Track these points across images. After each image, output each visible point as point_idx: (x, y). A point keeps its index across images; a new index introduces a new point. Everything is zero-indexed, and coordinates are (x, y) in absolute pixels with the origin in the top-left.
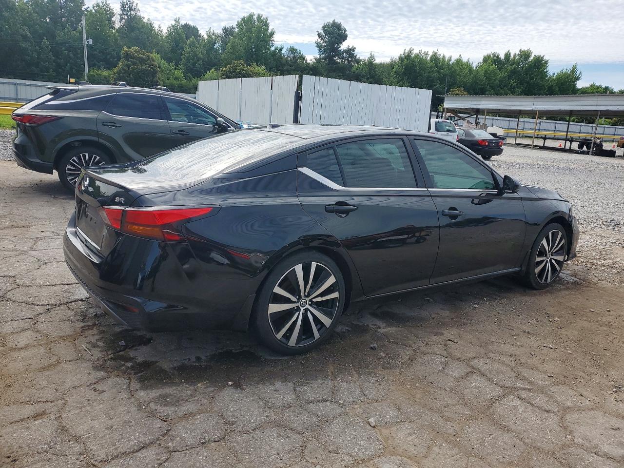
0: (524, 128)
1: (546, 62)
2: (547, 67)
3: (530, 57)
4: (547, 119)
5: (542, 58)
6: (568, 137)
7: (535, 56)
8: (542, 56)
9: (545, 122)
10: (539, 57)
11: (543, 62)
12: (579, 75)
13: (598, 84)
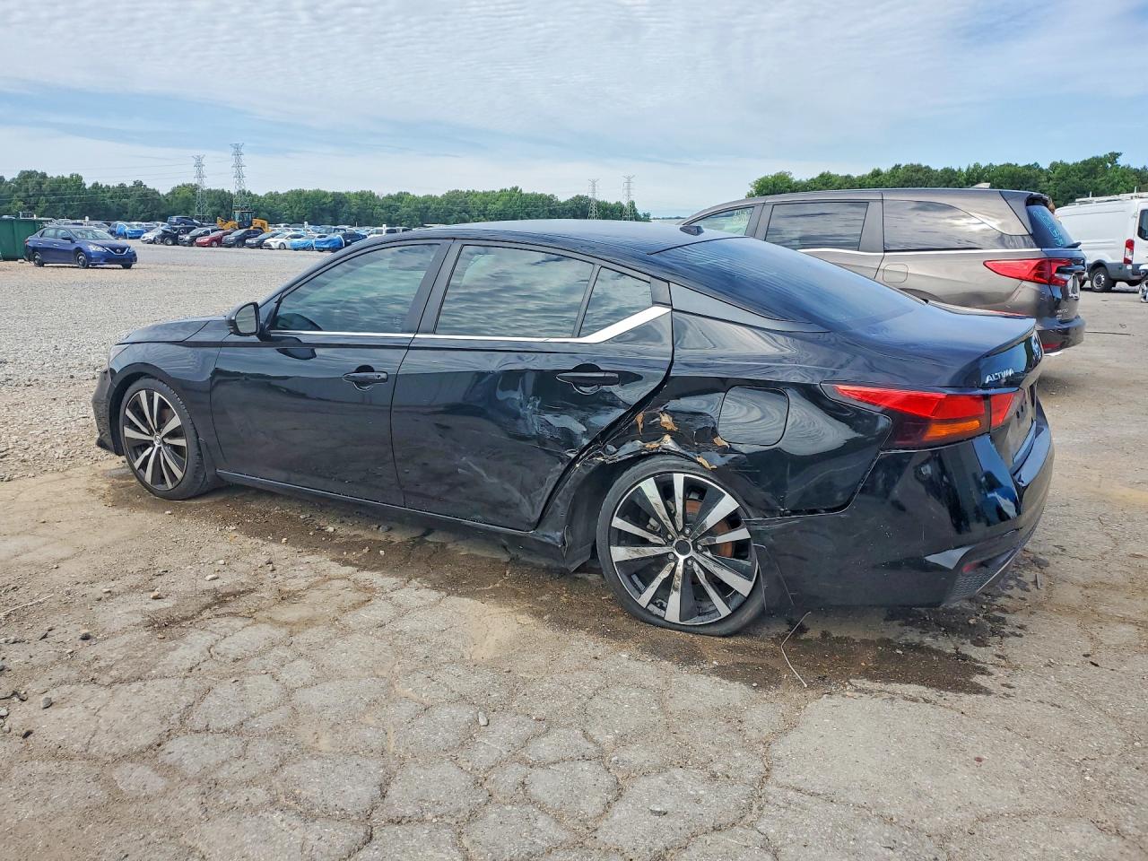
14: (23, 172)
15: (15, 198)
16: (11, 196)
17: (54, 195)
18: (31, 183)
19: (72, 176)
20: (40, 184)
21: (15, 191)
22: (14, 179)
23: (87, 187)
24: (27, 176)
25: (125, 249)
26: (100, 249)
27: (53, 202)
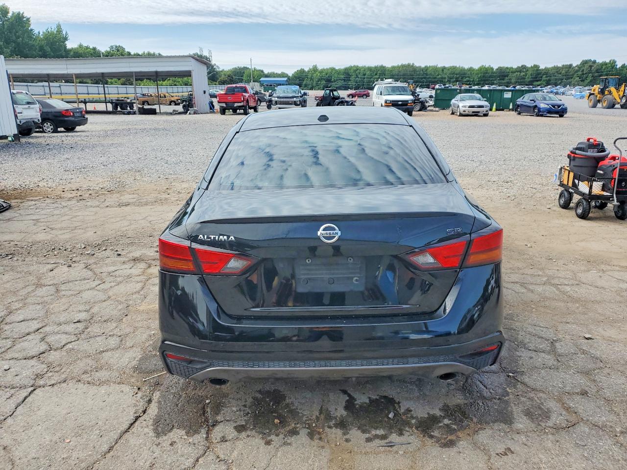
0: (45, 93)
1: (28, 19)
2: (30, 25)
3: (8, 13)
4: (65, 82)
5: (22, 14)
6: (108, 99)
7: (13, 13)
8: (21, 13)
9: (65, 85)
10: (19, 14)
11: (25, 19)
12: (66, 35)
13: (85, 45)
14: (583, 61)
15: (575, 75)
16: (573, 74)
17: (597, 72)
18: (587, 66)
19: (610, 61)
20: (591, 66)
21: (577, 71)
22: (578, 65)
23: (618, 67)
24: (585, 63)
25: (560, 106)
26: (546, 106)
27: (596, 77)
